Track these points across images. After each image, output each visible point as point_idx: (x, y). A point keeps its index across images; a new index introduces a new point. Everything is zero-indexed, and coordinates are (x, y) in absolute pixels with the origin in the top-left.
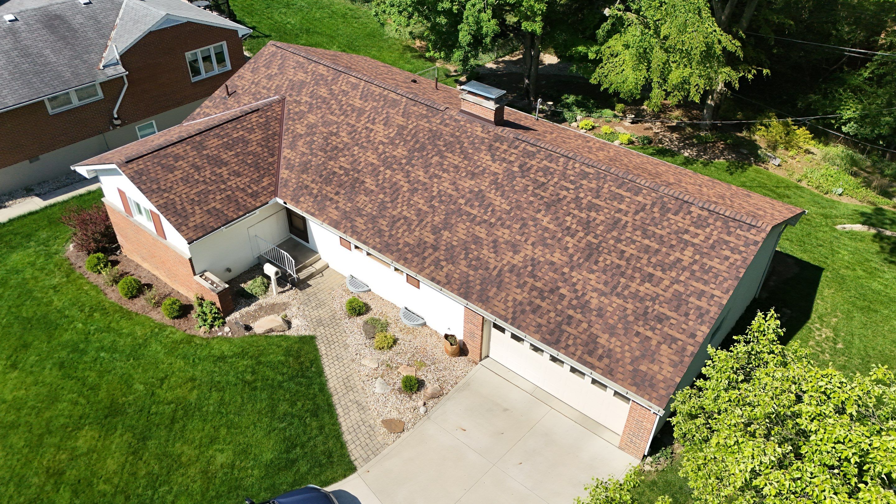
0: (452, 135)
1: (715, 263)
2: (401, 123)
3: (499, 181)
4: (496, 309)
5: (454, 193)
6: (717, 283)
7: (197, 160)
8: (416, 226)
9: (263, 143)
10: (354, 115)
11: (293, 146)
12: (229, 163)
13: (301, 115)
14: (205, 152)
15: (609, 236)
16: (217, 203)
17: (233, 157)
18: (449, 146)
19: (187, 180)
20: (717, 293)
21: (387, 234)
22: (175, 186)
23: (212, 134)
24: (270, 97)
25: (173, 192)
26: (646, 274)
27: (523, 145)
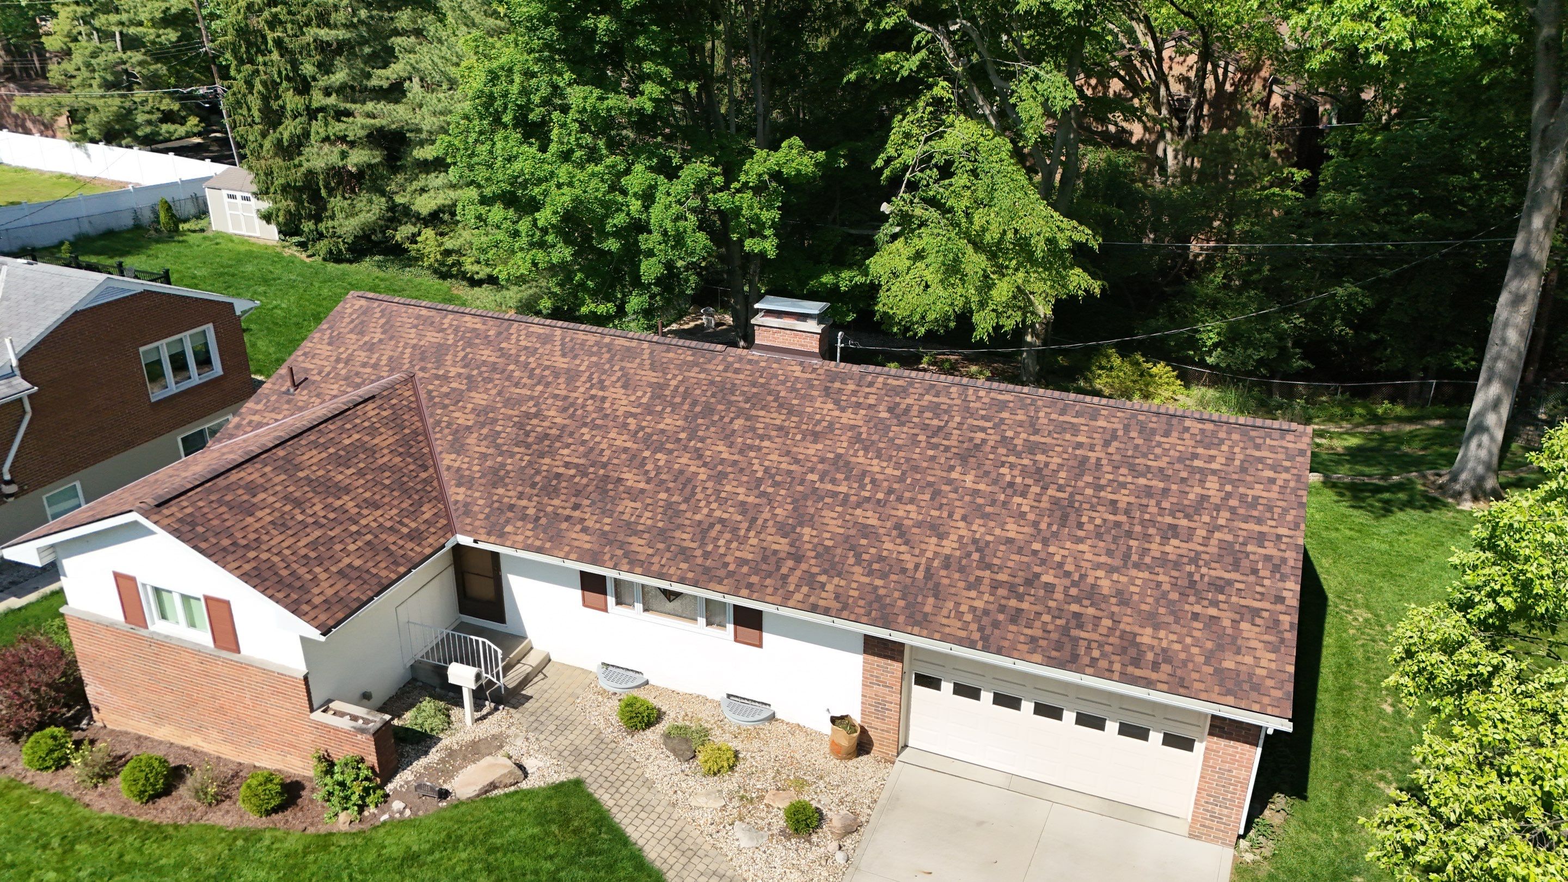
0: (754, 384)
1: (1258, 490)
2: (655, 380)
3: (864, 436)
4: (947, 630)
5: (793, 468)
6: (1276, 517)
7: (291, 489)
8: (748, 530)
9: (401, 450)
10: (561, 380)
11: (458, 447)
12: (351, 487)
13: (457, 398)
14: (301, 474)
15: (1080, 484)
16: (352, 557)
17: (355, 477)
18: (754, 401)
19: (283, 524)
20: (1282, 531)
21: (698, 553)
22: (265, 538)
23: (303, 442)
24: (383, 378)
25: (264, 547)
26: (1166, 528)
27: (881, 379)
